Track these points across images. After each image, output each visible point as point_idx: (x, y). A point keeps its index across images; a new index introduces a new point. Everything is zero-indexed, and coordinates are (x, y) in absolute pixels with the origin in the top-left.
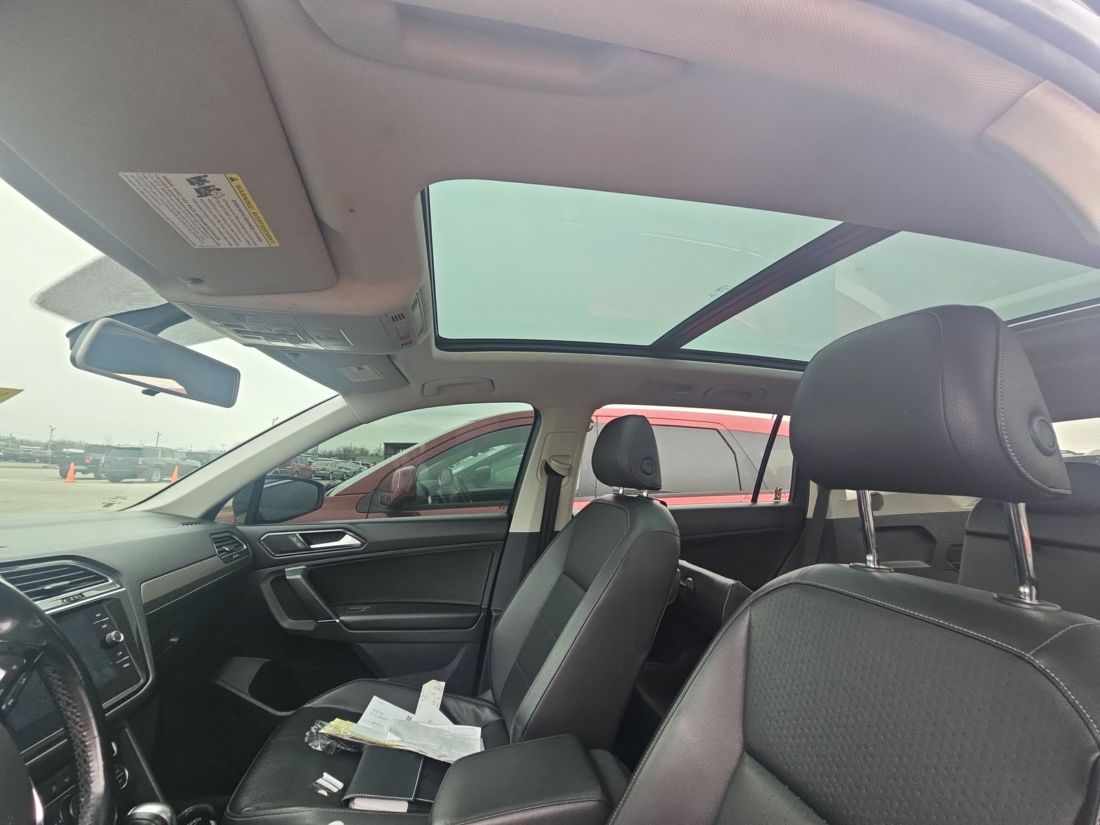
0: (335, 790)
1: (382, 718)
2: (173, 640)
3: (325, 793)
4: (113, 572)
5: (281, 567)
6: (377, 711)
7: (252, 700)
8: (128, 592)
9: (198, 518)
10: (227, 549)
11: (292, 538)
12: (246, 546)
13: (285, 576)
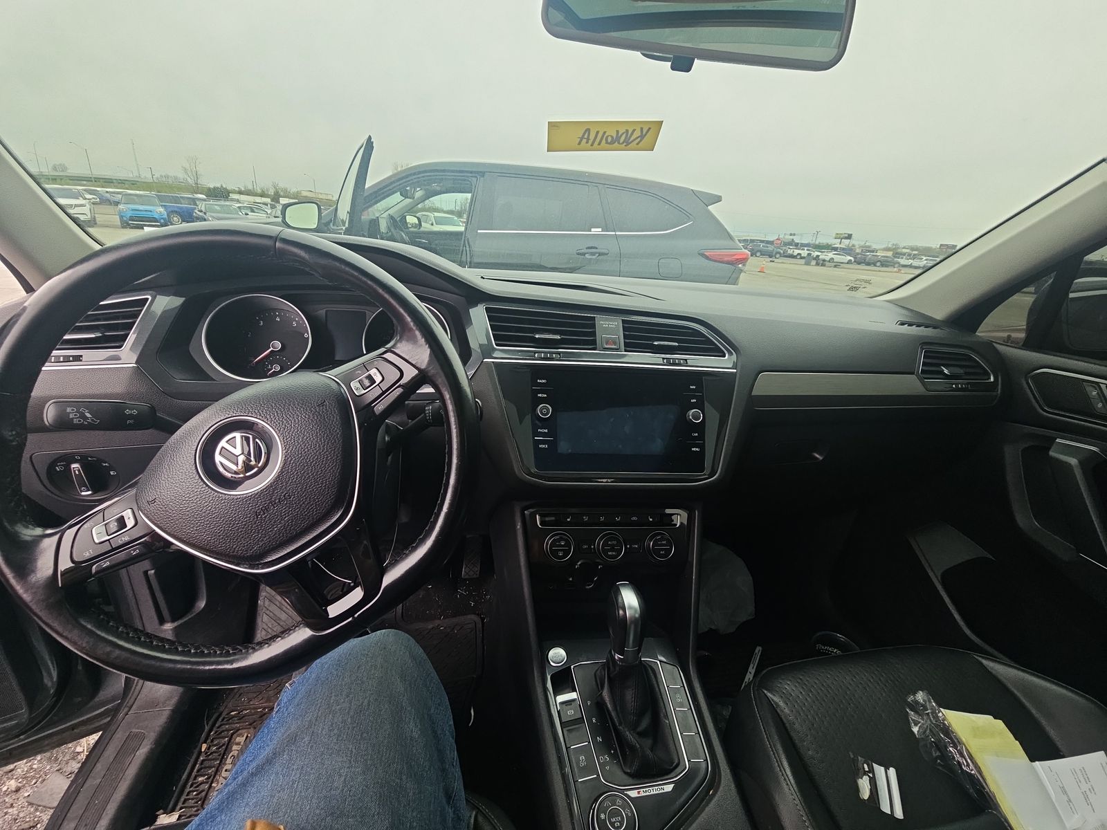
0: (886, 808)
1: (1086, 798)
2: (817, 456)
3: (865, 794)
4: (734, 347)
5: (1052, 433)
6: (1087, 780)
7: (940, 588)
8: (738, 375)
9: (943, 321)
10: (946, 371)
11: (1089, 389)
12: (996, 378)
13: (1049, 449)
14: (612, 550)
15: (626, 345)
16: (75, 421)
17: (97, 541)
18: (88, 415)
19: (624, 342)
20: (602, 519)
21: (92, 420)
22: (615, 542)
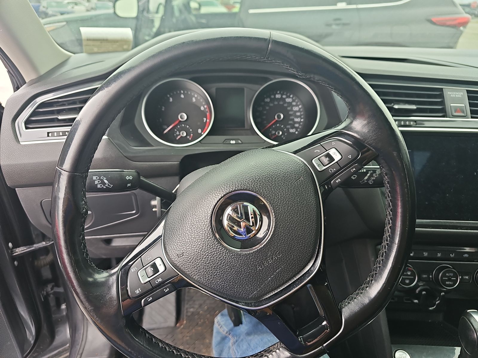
14: (449, 280)
15: (472, 112)
16: (99, 186)
17: (143, 282)
18: (106, 181)
19: (470, 110)
20: (439, 255)
21: (108, 185)
22: (452, 274)
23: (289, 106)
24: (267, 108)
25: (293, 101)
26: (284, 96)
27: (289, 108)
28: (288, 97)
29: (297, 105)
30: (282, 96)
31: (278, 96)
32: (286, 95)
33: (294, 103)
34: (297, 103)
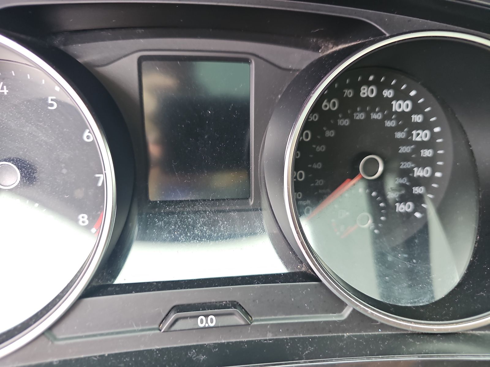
23: (399, 128)
24: (330, 134)
25: (417, 109)
26: (388, 93)
27: (400, 135)
28: (401, 96)
29: (425, 125)
30: (380, 92)
31: (367, 92)
32: (396, 88)
33: (417, 118)
34: (427, 117)
